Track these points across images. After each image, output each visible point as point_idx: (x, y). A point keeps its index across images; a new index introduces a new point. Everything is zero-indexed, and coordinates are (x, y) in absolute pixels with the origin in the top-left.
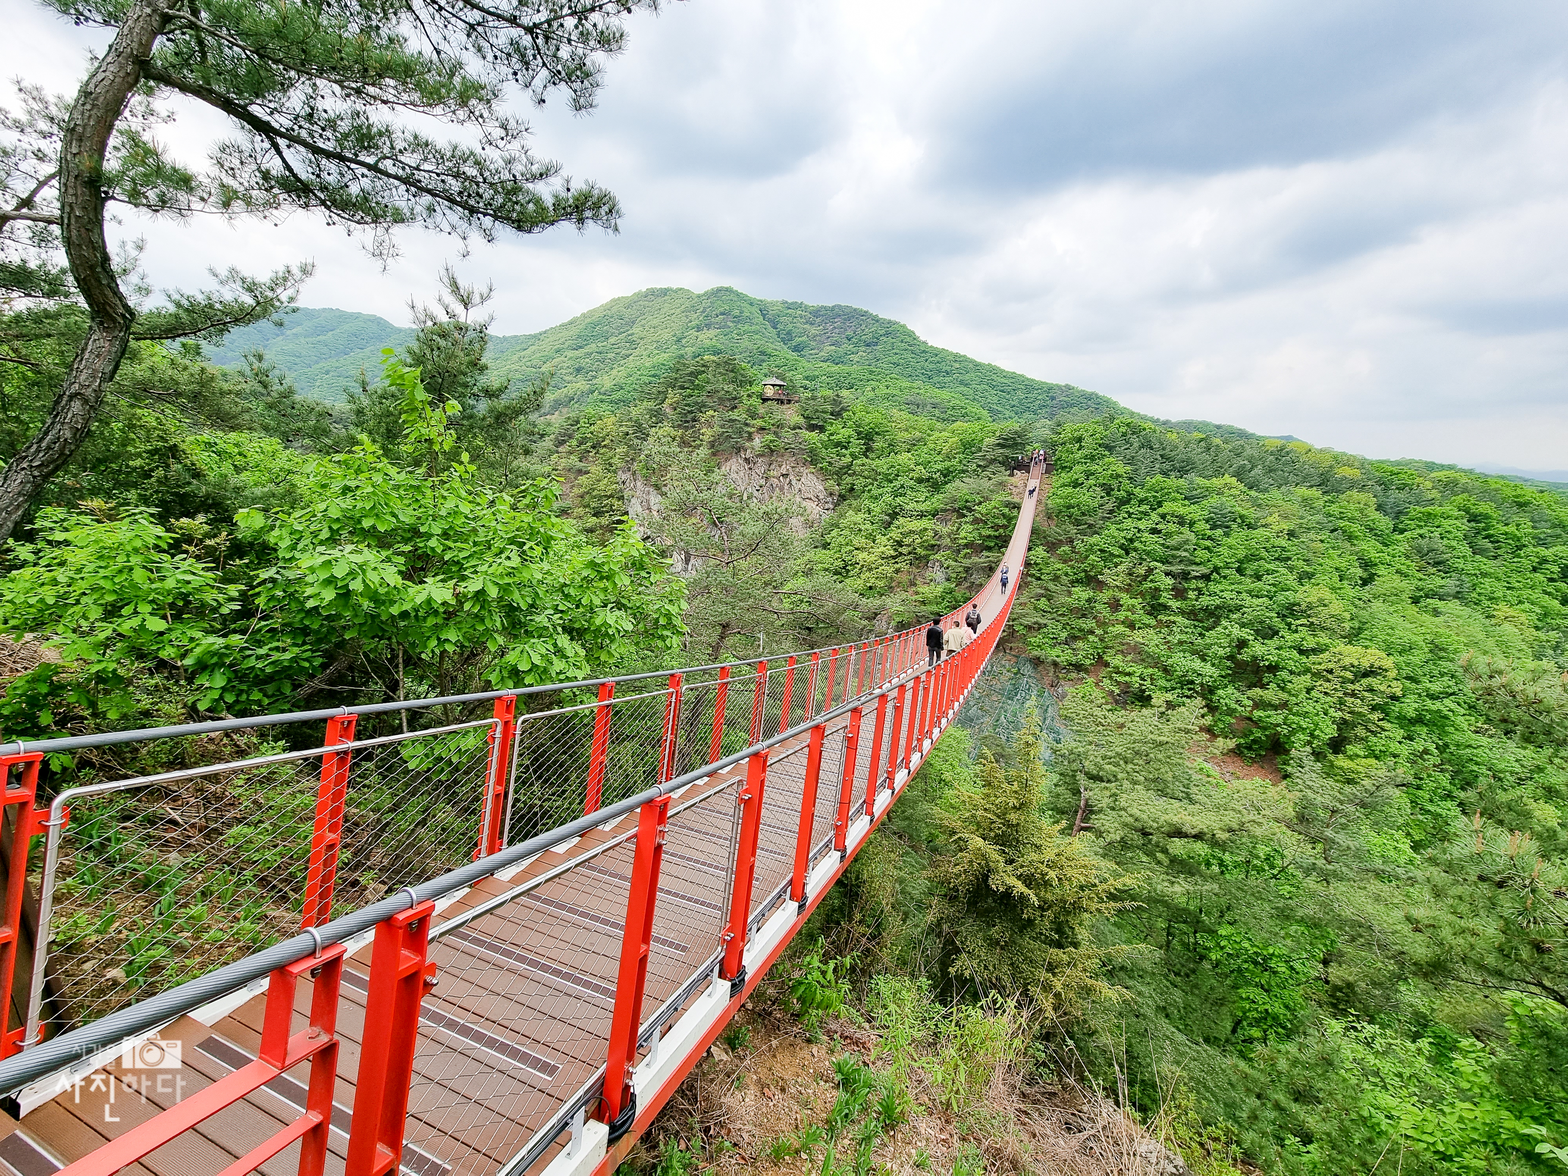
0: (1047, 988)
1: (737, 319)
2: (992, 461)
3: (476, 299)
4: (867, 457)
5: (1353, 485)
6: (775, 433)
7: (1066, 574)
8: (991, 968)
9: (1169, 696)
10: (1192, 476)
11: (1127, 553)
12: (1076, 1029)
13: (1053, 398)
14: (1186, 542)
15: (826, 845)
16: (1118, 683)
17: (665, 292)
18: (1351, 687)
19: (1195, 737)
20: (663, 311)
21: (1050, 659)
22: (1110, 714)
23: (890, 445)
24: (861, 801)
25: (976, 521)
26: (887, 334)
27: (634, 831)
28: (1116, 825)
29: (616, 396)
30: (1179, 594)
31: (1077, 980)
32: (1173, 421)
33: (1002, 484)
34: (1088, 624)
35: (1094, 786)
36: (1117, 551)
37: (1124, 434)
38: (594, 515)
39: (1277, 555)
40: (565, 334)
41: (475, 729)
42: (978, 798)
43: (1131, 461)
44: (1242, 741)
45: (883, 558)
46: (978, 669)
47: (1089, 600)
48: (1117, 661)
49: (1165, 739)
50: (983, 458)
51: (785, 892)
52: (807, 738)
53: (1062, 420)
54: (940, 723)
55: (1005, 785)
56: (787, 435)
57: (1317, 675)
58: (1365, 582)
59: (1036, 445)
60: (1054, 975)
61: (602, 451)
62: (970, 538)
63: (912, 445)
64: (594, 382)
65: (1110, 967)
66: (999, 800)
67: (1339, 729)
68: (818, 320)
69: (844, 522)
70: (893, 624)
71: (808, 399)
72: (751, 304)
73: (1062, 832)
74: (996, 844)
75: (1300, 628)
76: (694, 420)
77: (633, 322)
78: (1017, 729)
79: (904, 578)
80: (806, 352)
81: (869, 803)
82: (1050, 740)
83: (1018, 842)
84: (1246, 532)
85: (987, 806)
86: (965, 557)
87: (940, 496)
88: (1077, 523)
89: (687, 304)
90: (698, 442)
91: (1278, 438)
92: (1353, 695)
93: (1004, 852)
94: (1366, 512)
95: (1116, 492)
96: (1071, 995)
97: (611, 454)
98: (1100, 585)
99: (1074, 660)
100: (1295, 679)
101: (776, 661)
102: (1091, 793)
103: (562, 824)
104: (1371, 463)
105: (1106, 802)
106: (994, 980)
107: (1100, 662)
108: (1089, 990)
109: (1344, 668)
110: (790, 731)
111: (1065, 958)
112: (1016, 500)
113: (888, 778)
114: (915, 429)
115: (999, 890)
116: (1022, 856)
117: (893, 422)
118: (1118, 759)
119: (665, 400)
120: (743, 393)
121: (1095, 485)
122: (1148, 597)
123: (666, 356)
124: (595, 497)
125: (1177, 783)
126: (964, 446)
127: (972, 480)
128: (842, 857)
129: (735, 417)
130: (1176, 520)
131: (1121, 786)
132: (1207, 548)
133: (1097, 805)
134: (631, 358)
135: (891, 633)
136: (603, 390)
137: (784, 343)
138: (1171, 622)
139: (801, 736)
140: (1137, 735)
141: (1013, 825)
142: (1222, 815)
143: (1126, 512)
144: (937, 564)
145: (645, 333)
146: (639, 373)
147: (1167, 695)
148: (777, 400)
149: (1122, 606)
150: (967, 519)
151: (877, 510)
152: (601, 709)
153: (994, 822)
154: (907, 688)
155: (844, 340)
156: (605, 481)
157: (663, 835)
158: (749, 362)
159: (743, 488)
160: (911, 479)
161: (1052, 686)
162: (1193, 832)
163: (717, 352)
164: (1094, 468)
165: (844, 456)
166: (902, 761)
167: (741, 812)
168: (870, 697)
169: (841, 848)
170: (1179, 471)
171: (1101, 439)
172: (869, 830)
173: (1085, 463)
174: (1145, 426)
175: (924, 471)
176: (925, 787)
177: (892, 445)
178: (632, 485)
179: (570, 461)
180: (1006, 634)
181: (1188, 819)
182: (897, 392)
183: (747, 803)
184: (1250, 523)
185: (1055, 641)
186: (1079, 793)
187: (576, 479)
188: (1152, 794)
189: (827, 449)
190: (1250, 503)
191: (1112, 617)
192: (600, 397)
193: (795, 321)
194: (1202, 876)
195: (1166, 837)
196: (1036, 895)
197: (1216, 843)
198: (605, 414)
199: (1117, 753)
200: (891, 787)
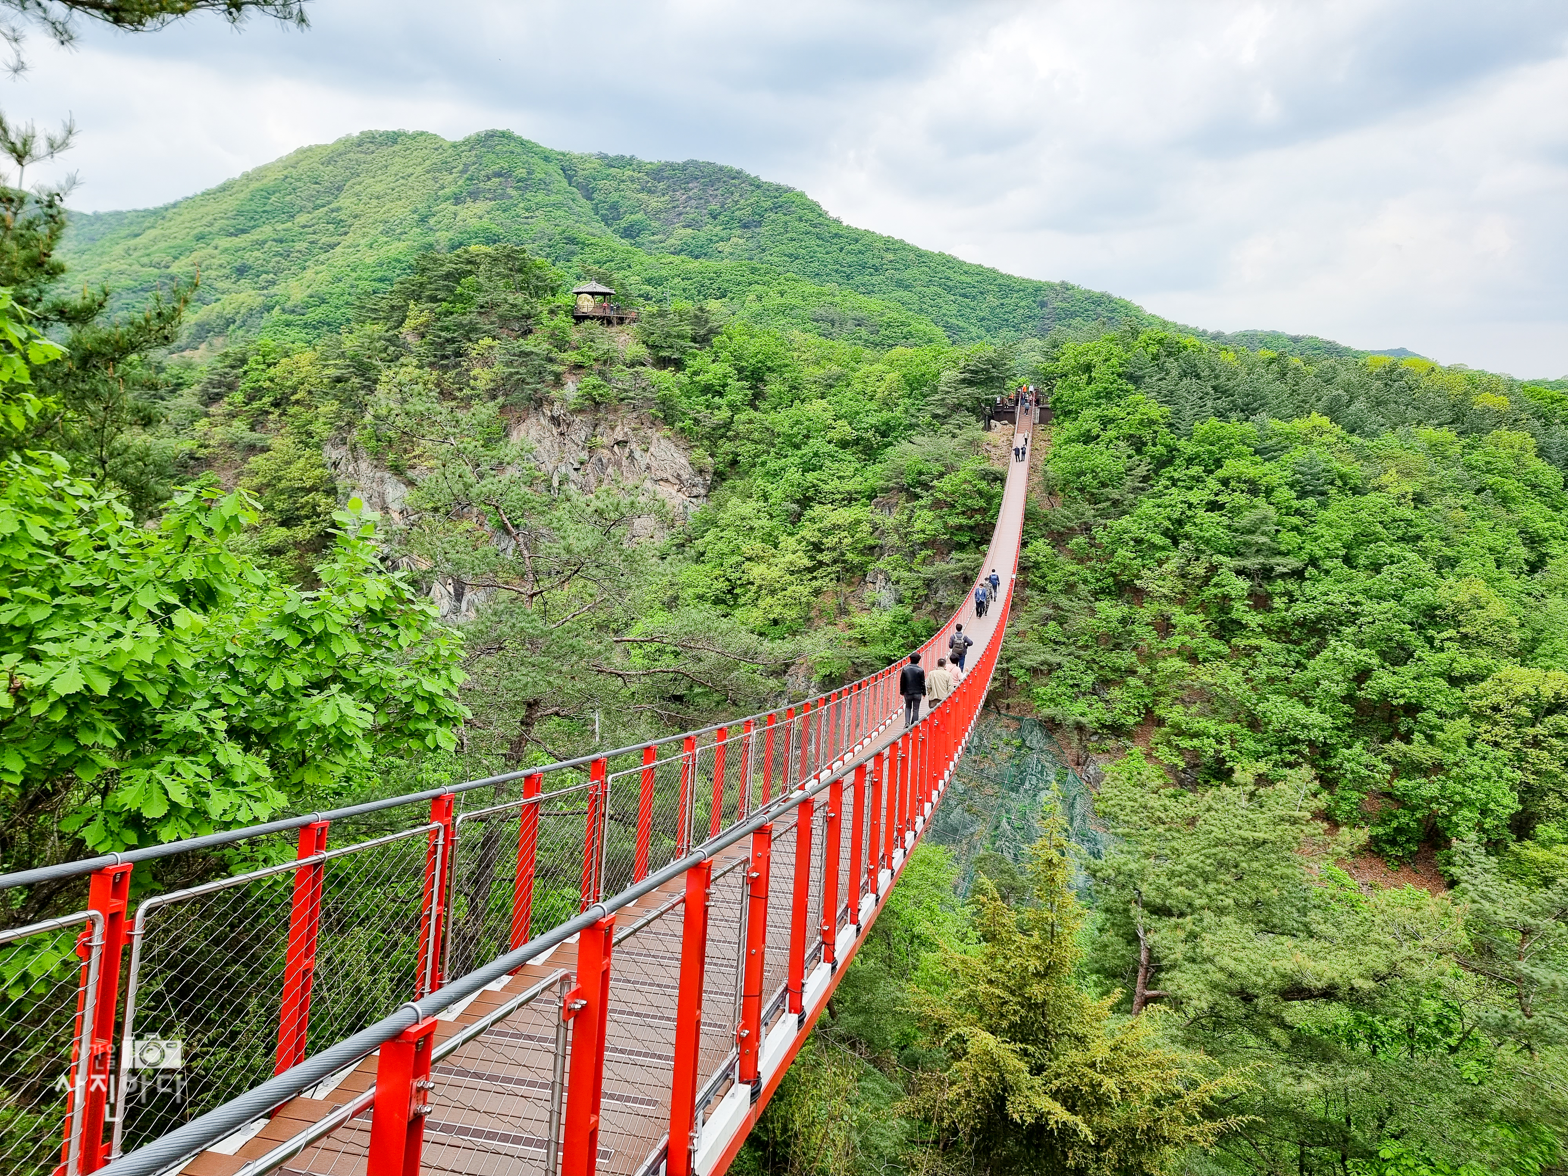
1: (524, 184)
2: (957, 408)
3: (40, 147)
4: (756, 409)
5: (1500, 419)
6: (601, 374)
7: (1085, 581)
9: (1262, 767)
10: (1262, 417)
11: (1176, 543)
13: (1043, 305)
14: (1264, 520)
15: (725, 1076)
16: (1181, 751)
17: (393, 138)
18: (1530, 731)
19: (1307, 830)
20: (393, 170)
21: (1071, 720)
22: (1172, 803)
23: (792, 387)
24: (780, 990)
25: (937, 504)
26: (776, 208)
27: (369, 1094)
28: (1200, 986)
29: (313, 315)
30: (1261, 602)
32: (1228, 332)
33: (973, 443)
34: (1126, 658)
35: (1159, 925)
36: (1159, 540)
37: (1155, 357)
38: (282, 524)
39: (1400, 533)
40: (213, 208)
41: (53, 933)
42: (977, 964)
43: (1168, 398)
44: (1380, 830)
45: (792, 573)
46: (957, 744)
47: (1123, 621)
48: (1175, 714)
49: (1261, 835)
50: (942, 403)
51: (656, 1173)
52: (680, 887)
53: (1059, 338)
54: (903, 841)
55: (1018, 937)
56: (622, 377)
57: (1478, 716)
58: (1534, 567)
59: (1022, 380)
61: (292, 410)
62: (930, 531)
63: (828, 387)
64: (272, 290)
66: (1012, 963)
67: (1522, 801)
68: (661, 185)
69: (724, 517)
70: (816, 678)
71: (652, 315)
72: (546, 159)
73: (1116, 1008)
74: (1013, 1040)
75: (1447, 644)
76: (458, 354)
77: (339, 189)
78: (1030, 840)
79: (829, 602)
80: (645, 238)
81: (795, 990)
82: (1084, 851)
83: (1047, 1032)
84: (1351, 499)
85: (993, 976)
86: (924, 562)
87: (878, 467)
88: (1094, 500)
89: (435, 158)
90: (467, 391)
91: (1385, 352)
92: (1536, 743)
93: (1025, 1053)
94: (1523, 459)
95: (1150, 448)
97: (309, 415)
98: (1139, 596)
99: (1108, 718)
100: (1448, 725)
101: (623, 755)
102: (1157, 937)
103: (231, 1097)
104: (1522, 386)
105: (1180, 951)
107: (1150, 718)
109: (1517, 702)
110: (653, 877)
112: (997, 467)
113: (823, 942)
114: (830, 360)
115: (1024, 1122)
116: (1057, 1058)
117: (795, 350)
118: (1192, 876)
119: (403, 321)
120: (541, 307)
121: (1117, 438)
122: (1214, 610)
123: (402, 245)
124: (282, 492)
125: (1287, 908)
126: (910, 385)
127: (926, 439)
128: (754, 1094)
129: (529, 349)
130: (1244, 487)
131: (1201, 920)
132: (1296, 528)
133: (1166, 957)
134: (338, 249)
135: (814, 695)
136: (289, 305)
137: (607, 224)
138: (1251, 647)
139: (671, 884)
140: (1218, 833)
141: (1036, 1004)
142: (1361, 954)
143: (1169, 478)
144: (880, 577)
145: (361, 207)
146: (354, 275)
147: (1258, 765)
148: (601, 318)
149: (1174, 627)
150: (922, 502)
151: (777, 495)
152: (304, 871)
153: (1006, 1003)
154: (845, 785)
155: (706, 219)
156: (301, 463)
157: (425, 1095)
158: (548, 255)
159: (550, 467)
160: (829, 442)
161: (1078, 764)
162: (1319, 985)
163: (491, 239)
164: (1112, 411)
165: (719, 408)
166: (845, 911)
167: (570, 1033)
168: (785, 806)
169: (750, 1077)
170: (1242, 411)
171: (1121, 365)
172: (798, 1039)
173: (1099, 405)
174: (1186, 342)
175: (848, 428)
176: (887, 953)
177: (795, 388)
178: (350, 468)
179: (232, 430)
180: (997, 684)
181: (1310, 965)
182: (797, 302)
183: (580, 1016)
184: (1356, 486)
185: (1076, 690)
186: (1137, 938)
187: (244, 460)
188: (1249, 929)
189: (689, 398)
190: (1353, 455)
191: (1161, 646)
192: (285, 317)
193: (622, 186)
194: (1343, 1061)
195: (1280, 999)
196: (1088, 1122)
197: (1360, 1000)
198: (294, 346)
199: (1189, 866)
200: (830, 958)
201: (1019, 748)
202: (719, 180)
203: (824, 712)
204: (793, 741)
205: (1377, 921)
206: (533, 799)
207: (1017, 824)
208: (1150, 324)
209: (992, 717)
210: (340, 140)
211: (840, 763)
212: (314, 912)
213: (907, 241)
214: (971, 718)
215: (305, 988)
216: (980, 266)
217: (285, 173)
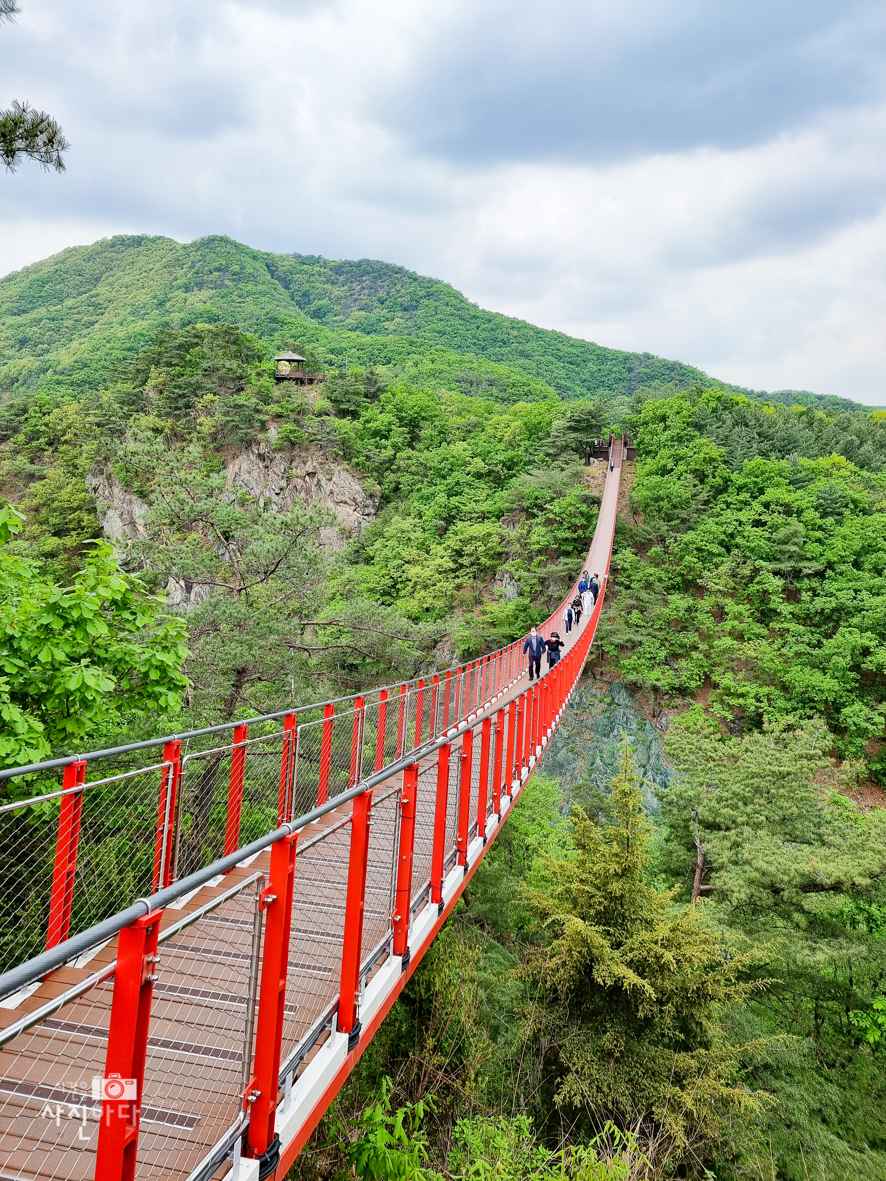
0: (675, 1106)
1: (238, 277)
2: (564, 448)
4: (413, 449)
6: (296, 421)
7: (660, 580)
8: (605, 1089)
9: (791, 719)
10: (794, 456)
11: (729, 551)
12: (715, 1154)
13: (630, 370)
14: (795, 534)
15: (383, 950)
16: (731, 707)
17: (138, 241)
19: (819, 764)
20: (138, 265)
21: (648, 684)
22: (719, 746)
23: (441, 432)
24: (425, 886)
25: (549, 522)
26: (428, 296)
27: (112, 966)
28: (741, 882)
29: (78, 376)
30: (792, 596)
31: (711, 1091)
32: (769, 392)
33: (576, 475)
34: (690, 638)
35: (711, 837)
36: (716, 549)
37: (714, 410)
38: (55, 534)
42: (572, 867)
43: (725, 441)
44: (879, 766)
45: (440, 573)
46: (562, 702)
47: (689, 610)
48: (727, 680)
49: (786, 769)
50: (553, 444)
51: (330, 1022)
52: (349, 811)
53: (642, 395)
54: (520, 774)
55: (602, 847)
56: (312, 424)
59: (613, 427)
60: (683, 1088)
61: (62, 448)
62: (543, 541)
63: (467, 432)
64: (47, 357)
65: (750, 1068)
66: (597, 867)
68: (342, 278)
69: (390, 530)
70: (458, 652)
71: (335, 377)
72: (255, 258)
73: (678, 899)
74: (599, 923)
76: (188, 406)
77: (98, 280)
79: (467, 594)
80: (329, 318)
81: (436, 886)
83: (624, 918)
84: (860, 519)
85: (584, 876)
86: (539, 565)
87: (504, 493)
88: (668, 518)
89: (170, 256)
90: (194, 435)
93: (608, 933)
95: (710, 480)
96: (705, 1111)
97: (74, 452)
98: (700, 591)
99: (676, 682)
101: (310, 710)
102: (709, 846)
105: (726, 856)
106: (610, 1106)
107: (709, 683)
108: (725, 1102)
111: (693, 1063)
112: (595, 493)
113: (458, 850)
114: (469, 412)
115: (605, 984)
116: (631, 937)
117: (443, 404)
118: (736, 800)
119: (146, 381)
120: (251, 371)
121: (686, 472)
122: (756, 602)
123: (145, 323)
124: (55, 510)
125: (807, 823)
126: (530, 431)
127: (541, 472)
128: (405, 964)
129: (241, 402)
130: (781, 509)
131: (742, 833)
132: (819, 541)
133: (716, 860)
134: (96, 326)
135: (456, 664)
136: (59, 368)
137: (300, 307)
138: (784, 630)
139: (345, 806)
140: (754, 769)
141: (616, 897)
142: (860, 858)
143: (724, 502)
144: (506, 576)
145: (114, 293)
146: (109, 345)
147: (788, 717)
148: (296, 380)
149: (727, 614)
150: (537, 520)
151: (429, 514)
152: (67, 799)
153: (594, 896)
154: (475, 733)
155: (375, 304)
156: (69, 488)
157: (154, 966)
158: (256, 332)
159: (258, 492)
160: (468, 474)
161: (654, 716)
162: (828, 882)
163: (213, 319)
164: (682, 452)
165: (385, 448)
166: (475, 827)
167: (264, 918)
168: (431, 748)
169: (402, 950)
170: (780, 451)
171: (690, 416)
172: (438, 923)
173: (673, 446)
174: (738, 399)
175: (483, 464)
176: (509, 857)
177: (442, 433)
178: (106, 492)
179: (17, 463)
180: (594, 656)
181: (822, 866)
182: (445, 367)
183: (272, 907)
184: (864, 508)
185: (653, 662)
186: (695, 847)
187: (26, 486)
188: (778, 840)
189: (363, 440)
190: (862, 485)
191: (716, 629)
192: (56, 377)
193: (312, 279)
194: (847, 937)
195: (800, 891)
196: (652, 985)
197: (859, 893)
198: (64, 400)
199: (733, 793)
200: (463, 862)
201: (610, 705)
202: (385, 274)
203: (462, 678)
204: (439, 699)
205: (873, 834)
206: (241, 744)
207: (608, 761)
208: (711, 385)
209: (590, 681)
210: (97, 242)
211: (473, 716)
212: (75, 830)
213: (528, 322)
214: (572, 683)
215: (69, 885)
216: (583, 341)
217: (56, 267)
